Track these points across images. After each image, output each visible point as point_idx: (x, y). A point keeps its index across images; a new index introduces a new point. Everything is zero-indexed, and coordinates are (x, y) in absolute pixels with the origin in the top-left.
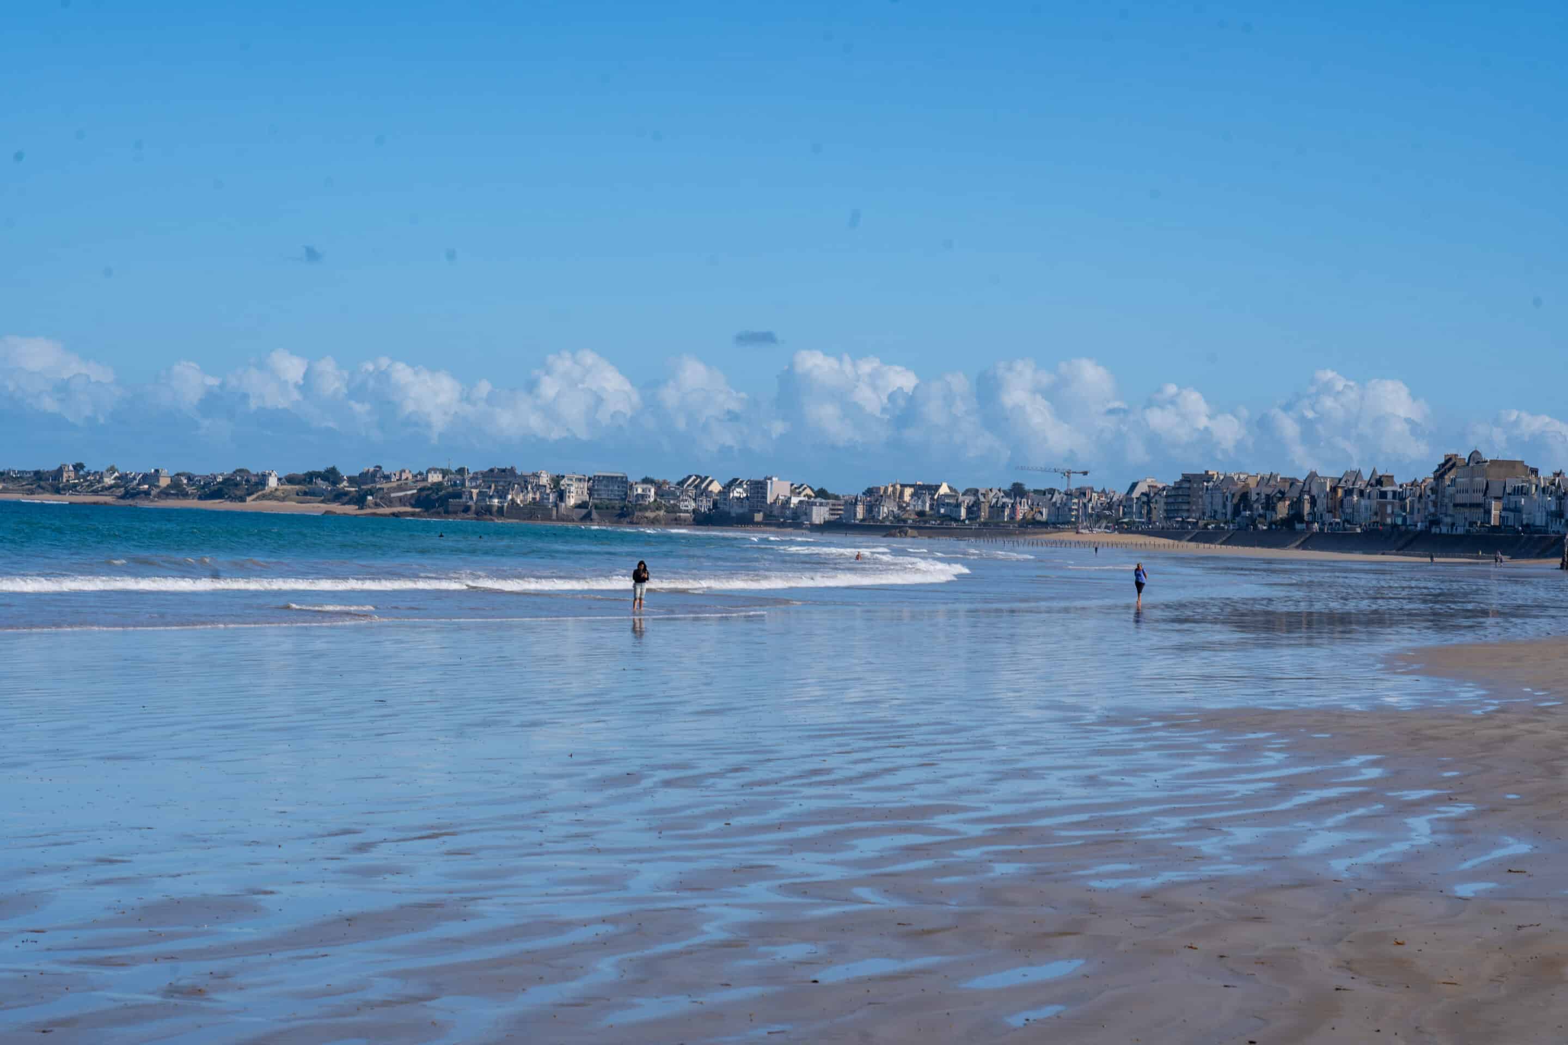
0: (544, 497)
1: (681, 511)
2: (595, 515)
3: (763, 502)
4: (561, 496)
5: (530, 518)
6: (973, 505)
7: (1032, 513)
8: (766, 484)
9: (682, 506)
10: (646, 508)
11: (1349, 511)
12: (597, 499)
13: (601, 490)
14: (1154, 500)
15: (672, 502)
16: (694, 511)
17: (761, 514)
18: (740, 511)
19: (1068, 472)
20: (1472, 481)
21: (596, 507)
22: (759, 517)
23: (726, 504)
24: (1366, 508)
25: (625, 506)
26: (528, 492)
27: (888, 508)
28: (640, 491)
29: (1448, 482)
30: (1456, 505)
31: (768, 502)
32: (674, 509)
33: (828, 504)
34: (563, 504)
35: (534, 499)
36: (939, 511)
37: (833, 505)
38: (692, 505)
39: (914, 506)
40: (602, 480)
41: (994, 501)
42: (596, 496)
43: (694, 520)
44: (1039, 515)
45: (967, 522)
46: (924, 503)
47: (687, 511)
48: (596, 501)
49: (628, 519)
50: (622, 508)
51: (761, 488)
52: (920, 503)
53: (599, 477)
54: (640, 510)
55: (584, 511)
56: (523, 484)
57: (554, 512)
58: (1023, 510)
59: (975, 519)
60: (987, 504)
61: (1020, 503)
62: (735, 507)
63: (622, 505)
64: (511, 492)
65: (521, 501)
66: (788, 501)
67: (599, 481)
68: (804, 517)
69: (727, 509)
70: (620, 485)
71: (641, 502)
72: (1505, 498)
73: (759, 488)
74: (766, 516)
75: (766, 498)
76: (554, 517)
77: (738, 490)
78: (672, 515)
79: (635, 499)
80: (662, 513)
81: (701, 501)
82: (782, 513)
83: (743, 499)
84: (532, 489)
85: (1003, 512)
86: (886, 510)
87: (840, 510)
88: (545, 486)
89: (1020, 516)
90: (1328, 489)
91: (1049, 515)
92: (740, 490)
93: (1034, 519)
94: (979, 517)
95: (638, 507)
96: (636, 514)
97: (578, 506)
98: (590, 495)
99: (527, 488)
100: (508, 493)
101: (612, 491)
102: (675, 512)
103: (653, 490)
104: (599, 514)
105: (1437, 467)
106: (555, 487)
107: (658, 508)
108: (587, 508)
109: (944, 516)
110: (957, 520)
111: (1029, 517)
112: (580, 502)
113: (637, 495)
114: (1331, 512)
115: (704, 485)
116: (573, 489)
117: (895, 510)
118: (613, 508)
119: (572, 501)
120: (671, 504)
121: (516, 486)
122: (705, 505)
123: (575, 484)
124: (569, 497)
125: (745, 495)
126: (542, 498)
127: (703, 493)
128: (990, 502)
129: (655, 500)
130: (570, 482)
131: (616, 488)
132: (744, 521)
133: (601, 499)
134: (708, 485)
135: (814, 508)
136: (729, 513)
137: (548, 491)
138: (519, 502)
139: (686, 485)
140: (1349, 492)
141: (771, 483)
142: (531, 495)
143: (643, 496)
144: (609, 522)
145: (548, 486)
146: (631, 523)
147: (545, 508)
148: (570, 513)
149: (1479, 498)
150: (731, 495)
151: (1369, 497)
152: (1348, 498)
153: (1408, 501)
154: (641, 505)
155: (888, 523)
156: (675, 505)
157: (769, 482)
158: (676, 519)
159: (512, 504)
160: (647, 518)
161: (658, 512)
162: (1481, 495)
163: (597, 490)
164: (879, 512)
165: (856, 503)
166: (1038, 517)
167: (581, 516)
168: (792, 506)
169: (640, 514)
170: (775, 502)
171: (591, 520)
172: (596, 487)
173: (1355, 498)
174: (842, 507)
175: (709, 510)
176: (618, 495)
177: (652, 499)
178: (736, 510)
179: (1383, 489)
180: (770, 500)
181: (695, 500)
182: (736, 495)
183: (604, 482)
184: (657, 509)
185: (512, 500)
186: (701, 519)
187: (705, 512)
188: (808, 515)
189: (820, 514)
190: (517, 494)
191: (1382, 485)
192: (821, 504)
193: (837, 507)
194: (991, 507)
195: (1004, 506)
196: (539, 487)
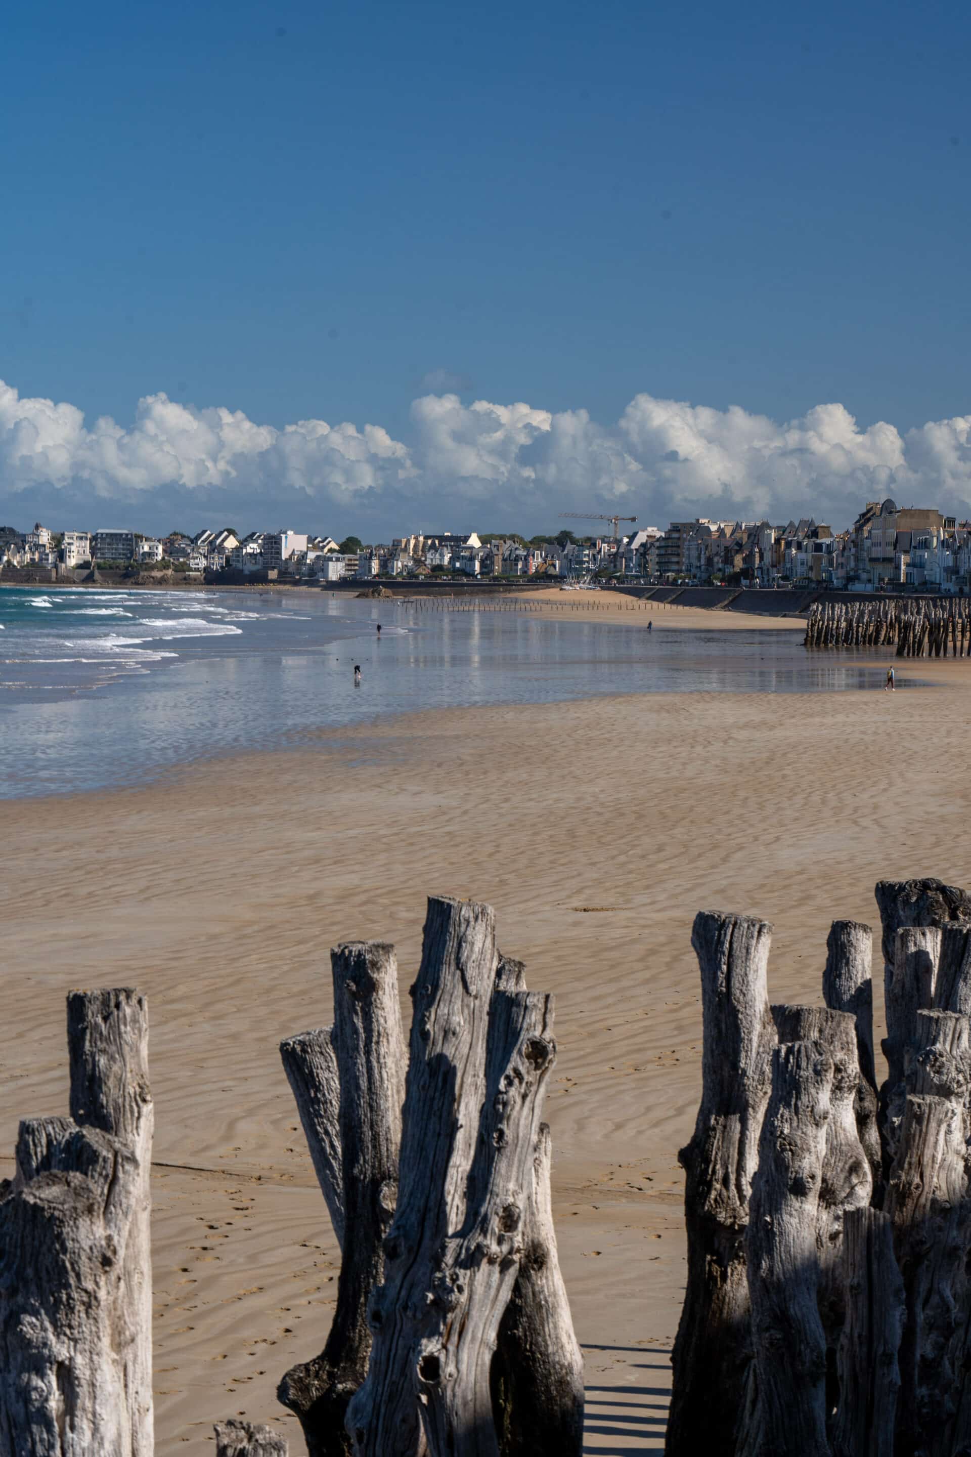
0: (44, 557)
1: (191, 570)
2: (97, 575)
3: (277, 559)
4: (61, 556)
5: (27, 581)
6: (486, 559)
7: (545, 566)
8: (281, 539)
9: (192, 563)
10: (152, 567)
11: (788, 565)
12: (101, 558)
13: (103, 549)
14: (649, 552)
15: (181, 560)
16: (205, 569)
17: (276, 571)
18: (254, 568)
19: (616, 520)
20: (884, 533)
21: (99, 567)
22: (273, 574)
23: (238, 561)
24: (802, 564)
25: (130, 565)
26: (25, 553)
27: (402, 562)
28: (146, 549)
29: (866, 534)
30: (872, 560)
31: (283, 558)
32: (184, 568)
33: (344, 558)
34: (63, 565)
35: (32, 560)
36: (454, 565)
37: (350, 560)
38: (203, 563)
39: (432, 560)
40: (105, 539)
41: (507, 553)
42: (99, 555)
43: (205, 578)
44: (552, 568)
45: (479, 577)
46: (442, 555)
47: (197, 570)
48: (99, 560)
49: (132, 580)
50: (127, 568)
51: (275, 543)
52: (437, 555)
53: (102, 534)
54: (146, 570)
55: (86, 572)
56: (20, 544)
57: (54, 574)
58: (536, 562)
59: (488, 573)
60: (501, 557)
61: (533, 556)
62: (248, 564)
63: (126, 564)
64: (6, 552)
65: (18, 563)
66: (304, 556)
67: (102, 539)
68: (320, 574)
69: (240, 566)
70: (125, 542)
71: (147, 561)
72: (912, 552)
73: (273, 543)
74: (281, 574)
75: (279, 553)
76: (54, 579)
77: (252, 545)
78: (180, 575)
79: (141, 557)
80: (170, 572)
81: (213, 558)
82: (298, 569)
83: (256, 555)
84: (30, 549)
85: (517, 565)
86: (400, 564)
87: (356, 565)
88: (44, 546)
89: (533, 570)
90: (773, 541)
91: (561, 567)
92: (255, 546)
93: (546, 572)
94: (492, 571)
95: (144, 566)
96: (142, 574)
97: (80, 567)
98: (93, 554)
99: (24, 549)
100: (4, 555)
101: (116, 549)
102: (184, 571)
103: (160, 548)
104: (102, 575)
105: (858, 517)
106: (56, 546)
107: (166, 567)
108: (89, 568)
109: (458, 570)
110: (470, 574)
111: (543, 570)
112: (81, 562)
113: (144, 553)
114: (775, 566)
115: (218, 541)
116: (73, 548)
117: (410, 564)
118: (117, 567)
119: (72, 561)
120: (181, 563)
121: (12, 546)
122: (217, 563)
123: (76, 543)
124: (70, 557)
125: (259, 551)
126: (41, 559)
127: (215, 548)
128: (503, 555)
129: (163, 559)
130: (71, 541)
131: (121, 546)
132: (258, 578)
133: (105, 558)
134: (223, 541)
135: (331, 563)
136: (242, 570)
137: (47, 551)
138: (15, 563)
139: (199, 542)
140: (789, 545)
141: (286, 537)
142: (28, 556)
143: (150, 554)
144: (113, 583)
145: (48, 545)
146: (137, 584)
147: (44, 568)
148: (70, 575)
149: (890, 552)
150: (244, 551)
151: (806, 552)
152: (788, 551)
153: (834, 555)
154: (147, 564)
155: (400, 580)
156: (184, 563)
157: (283, 536)
158: (185, 579)
159: (8, 566)
160: (153, 578)
161: (165, 572)
162: (891, 548)
163: (99, 549)
164: (393, 568)
165: (370, 558)
166: (551, 571)
167: (82, 578)
168: (308, 561)
169: (146, 573)
170: (291, 556)
171: (94, 581)
172: (99, 546)
173: (794, 551)
174: (357, 562)
175: (222, 567)
176: (124, 554)
177: (159, 558)
178: (250, 567)
179: (819, 541)
180: (285, 555)
181: (206, 557)
182: (250, 551)
183: (108, 540)
184: (164, 568)
185: (9, 561)
186: (212, 579)
187: (217, 570)
188: (324, 570)
189: (336, 571)
190: (14, 555)
191: (817, 538)
192: (338, 560)
193: (353, 562)
194: (504, 560)
195: (517, 558)
196: (37, 546)
